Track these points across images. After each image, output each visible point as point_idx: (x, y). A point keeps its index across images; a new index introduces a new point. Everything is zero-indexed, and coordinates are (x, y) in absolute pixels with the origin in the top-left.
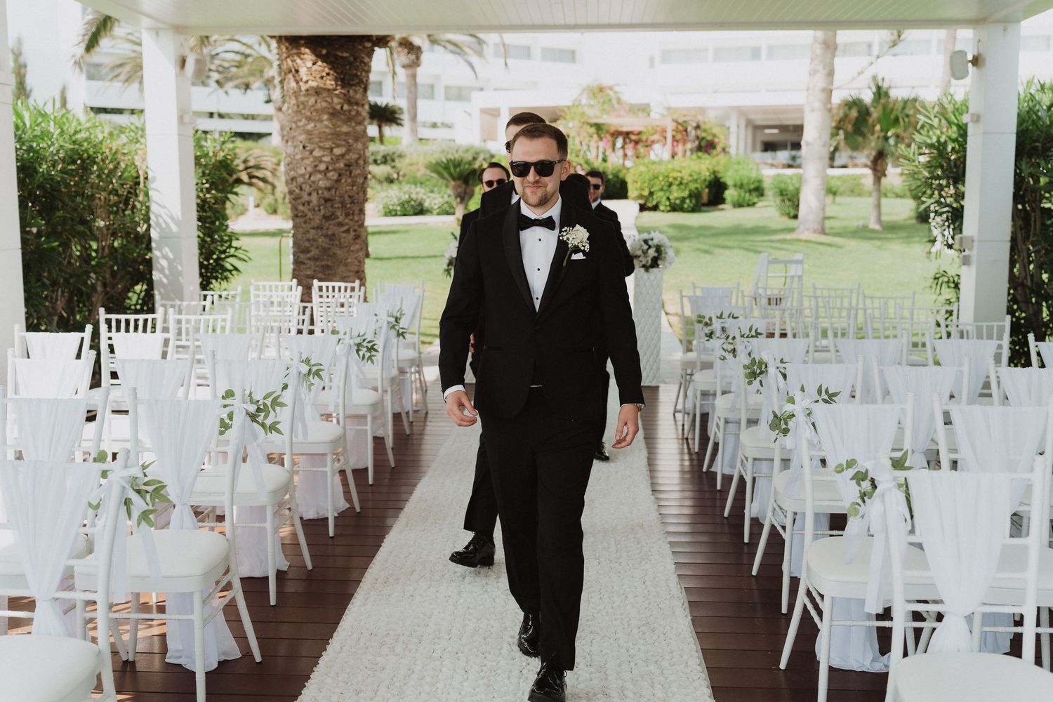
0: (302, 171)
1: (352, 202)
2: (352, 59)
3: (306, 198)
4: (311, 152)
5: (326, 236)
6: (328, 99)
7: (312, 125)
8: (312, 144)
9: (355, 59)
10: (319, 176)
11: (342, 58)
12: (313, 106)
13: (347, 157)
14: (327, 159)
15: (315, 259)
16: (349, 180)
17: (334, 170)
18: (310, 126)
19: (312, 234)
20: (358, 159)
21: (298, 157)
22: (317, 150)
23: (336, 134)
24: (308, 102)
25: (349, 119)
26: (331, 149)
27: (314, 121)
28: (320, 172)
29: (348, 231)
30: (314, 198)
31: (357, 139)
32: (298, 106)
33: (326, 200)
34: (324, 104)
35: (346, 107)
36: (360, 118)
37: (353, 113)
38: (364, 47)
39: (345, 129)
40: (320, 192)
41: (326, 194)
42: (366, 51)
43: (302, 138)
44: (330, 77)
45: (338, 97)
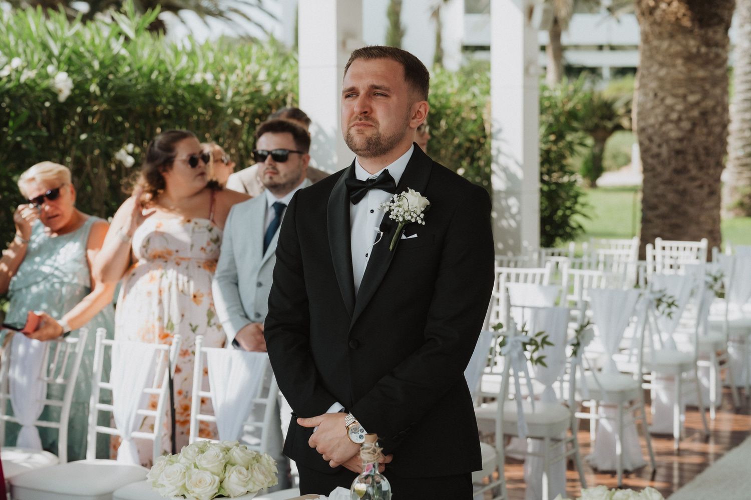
0: (652, 121)
1: (708, 154)
3: (655, 150)
4: (663, 100)
5: (677, 192)
6: (684, 42)
7: (665, 70)
8: (664, 91)
10: (670, 126)
12: (666, 50)
13: (703, 105)
14: (680, 107)
15: (663, 217)
16: (705, 130)
17: (688, 119)
18: (663, 72)
19: (661, 189)
20: (715, 106)
21: (649, 105)
22: (669, 97)
23: (691, 80)
24: (661, 46)
25: (706, 62)
26: (684, 97)
27: (667, 66)
28: (671, 121)
29: (701, 187)
30: (664, 151)
31: (714, 85)
32: (650, 51)
33: (678, 152)
34: (678, 48)
35: (703, 50)
36: (719, 60)
37: (712, 56)
39: (701, 73)
40: (671, 143)
41: (678, 146)
43: (654, 85)
44: (686, 19)
45: (694, 39)
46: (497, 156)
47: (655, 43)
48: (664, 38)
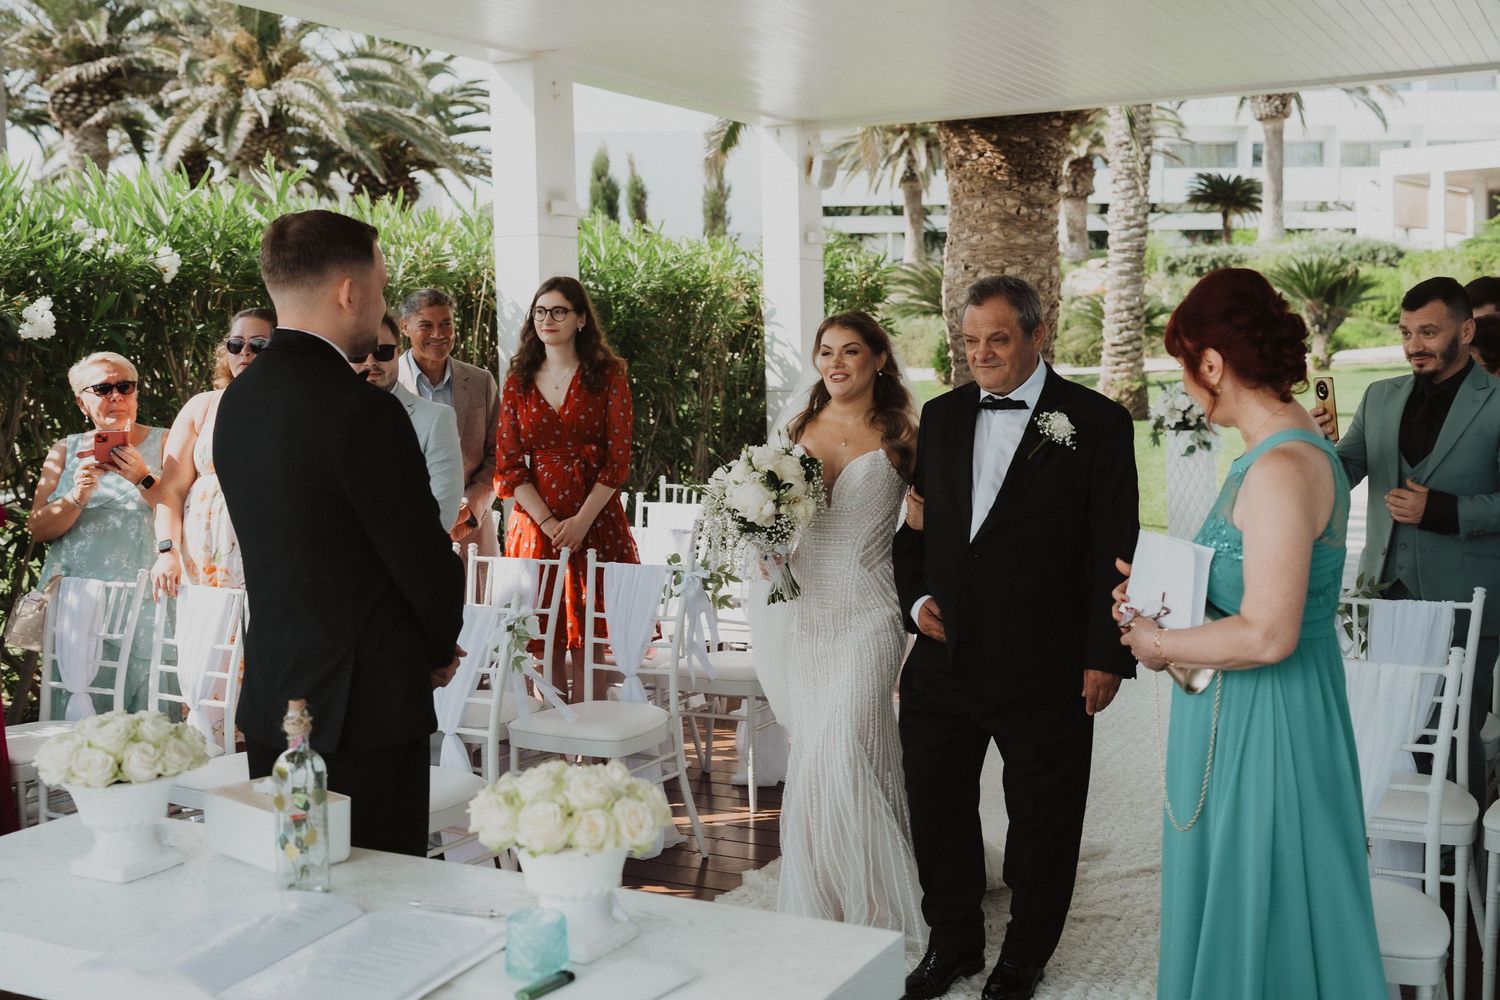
2: (1034, 144)
4: (975, 274)
6: (1000, 202)
7: (978, 237)
8: (978, 262)
9: (1037, 144)
11: (1019, 144)
12: (978, 212)
18: (975, 239)
20: (1041, 281)
21: (959, 281)
22: (983, 270)
23: (1010, 248)
24: (972, 206)
25: (1028, 226)
27: (980, 231)
31: (1039, 254)
32: (961, 213)
34: (993, 208)
35: (1024, 210)
36: (1045, 224)
37: (1035, 218)
38: (1052, 127)
39: (1022, 240)
42: (1055, 132)
43: (964, 255)
44: (1002, 172)
45: (1013, 198)
46: (771, 344)
47: (966, 202)
48: (976, 197)
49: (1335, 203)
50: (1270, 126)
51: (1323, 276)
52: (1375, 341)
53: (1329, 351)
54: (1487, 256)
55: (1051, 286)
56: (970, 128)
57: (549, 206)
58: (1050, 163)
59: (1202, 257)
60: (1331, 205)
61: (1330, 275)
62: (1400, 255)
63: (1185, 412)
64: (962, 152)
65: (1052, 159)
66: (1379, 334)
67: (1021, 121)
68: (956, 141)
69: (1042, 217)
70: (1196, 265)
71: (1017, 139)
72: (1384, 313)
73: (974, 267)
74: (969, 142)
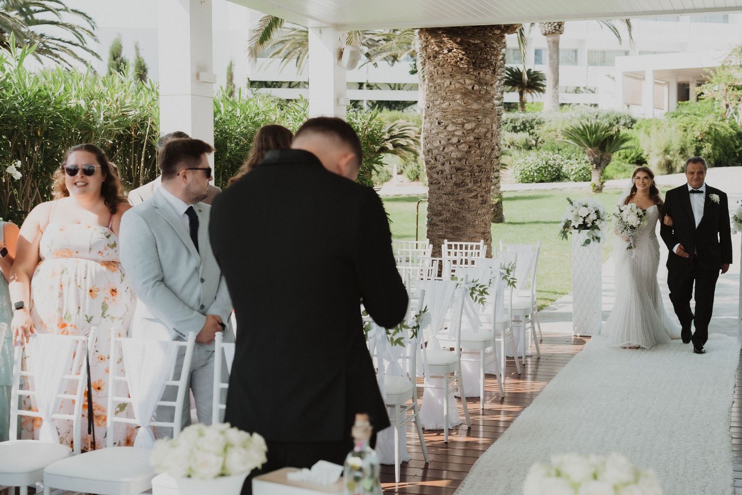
0: (437, 144)
1: (480, 171)
2: (483, 46)
3: (440, 167)
4: (445, 127)
5: (457, 201)
6: (462, 81)
7: (447, 103)
8: (447, 120)
9: (485, 45)
10: (452, 148)
11: (475, 44)
12: (447, 87)
13: (476, 131)
14: (459, 133)
15: (446, 221)
16: (478, 152)
17: (465, 142)
18: (445, 105)
19: (444, 199)
20: (487, 132)
21: (434, 132)
22: (450, 125)
23: (468, 111)
24: (443, 83)
25: (479, 97)
26: (463, 125)
27: (449, 100)
28: (452, 144)
29: (476, 197)
30: (447, 167)
31: (485, 116)
32: (435, 88)
33: (458, 169)
34: (458, 85)
35: (477, 87)
36: (488, 96)
37: (483, 92)
38: (494, 35)
39: (475, 106)
40: (452, 162)
41: (458, 164)
42: (495, 37)
43: (438, 115)
44: (463, 62)
45: (470, 79)
47: (439, 81)
48: (446, 78)
49: (584, 88)
50: (551, 38)
51: (598, 134)
52: (623, 174)
53: (602, 181)
54: (691, 123)
55: (492, 136)
56: (443, 33)
57: (198, 76)
58: (493, 57)
59: (516, 120)
60: (582, 89)
61: (603, 133)
62: (633, 121)
63: (584, 218)
64: (437, 49)
65: (493, 55)
66: (625, 170)
67: (475, 30)
68: (433, 41)
69: (487, 92)
70: (512, 124)
71: (473, 42)
72: (626, 157)
73: (444, 123)
74: (442, 42)
